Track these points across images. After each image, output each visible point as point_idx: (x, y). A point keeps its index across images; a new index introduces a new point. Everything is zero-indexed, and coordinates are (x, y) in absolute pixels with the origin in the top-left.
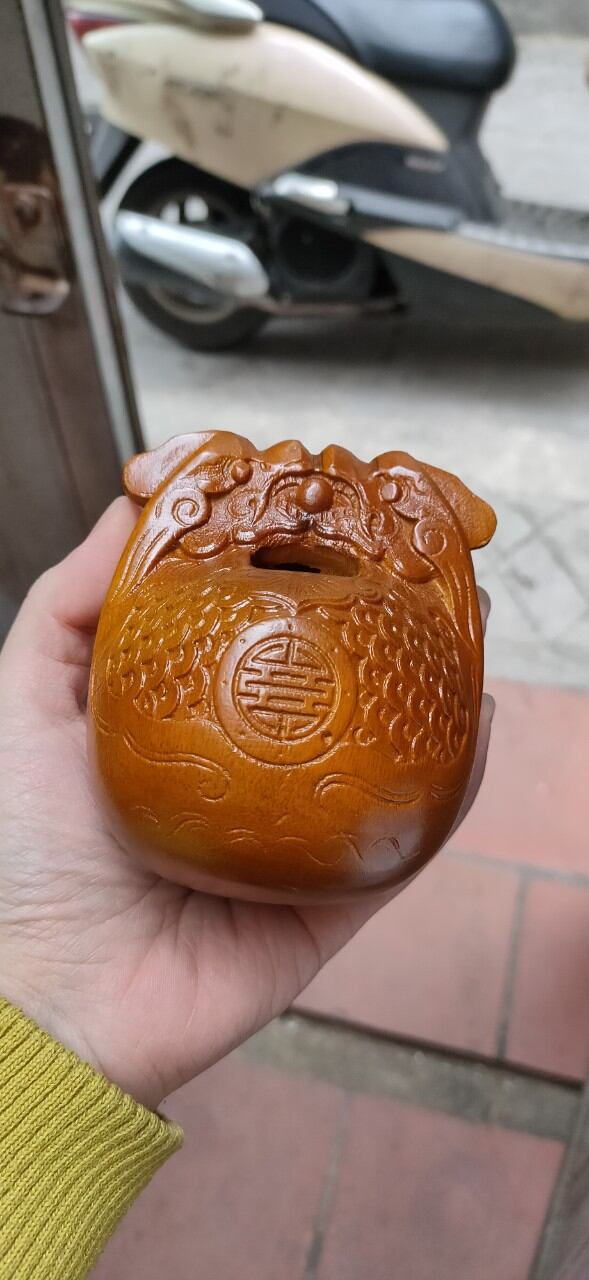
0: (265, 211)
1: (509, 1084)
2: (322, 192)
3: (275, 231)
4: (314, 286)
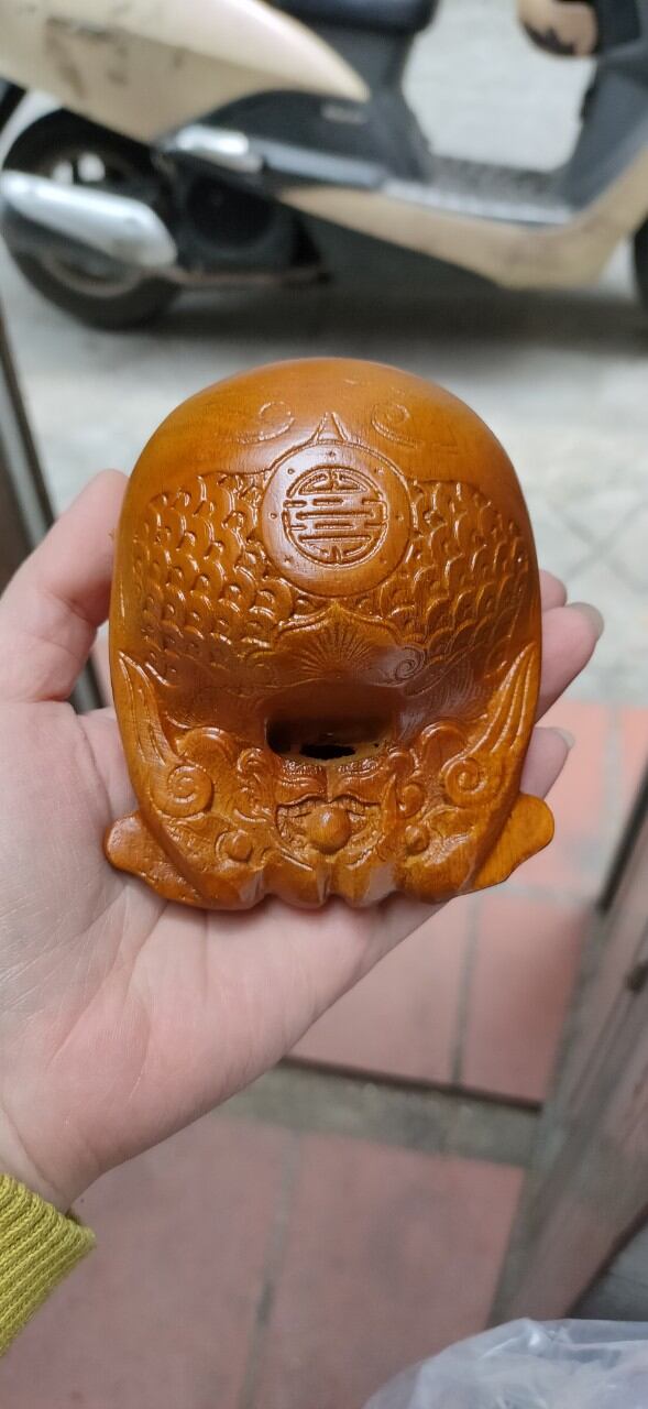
0: (168, 169)
1: (467, 1111)
2: (230, 146)
3: (181, 192)
4: (229, 254)
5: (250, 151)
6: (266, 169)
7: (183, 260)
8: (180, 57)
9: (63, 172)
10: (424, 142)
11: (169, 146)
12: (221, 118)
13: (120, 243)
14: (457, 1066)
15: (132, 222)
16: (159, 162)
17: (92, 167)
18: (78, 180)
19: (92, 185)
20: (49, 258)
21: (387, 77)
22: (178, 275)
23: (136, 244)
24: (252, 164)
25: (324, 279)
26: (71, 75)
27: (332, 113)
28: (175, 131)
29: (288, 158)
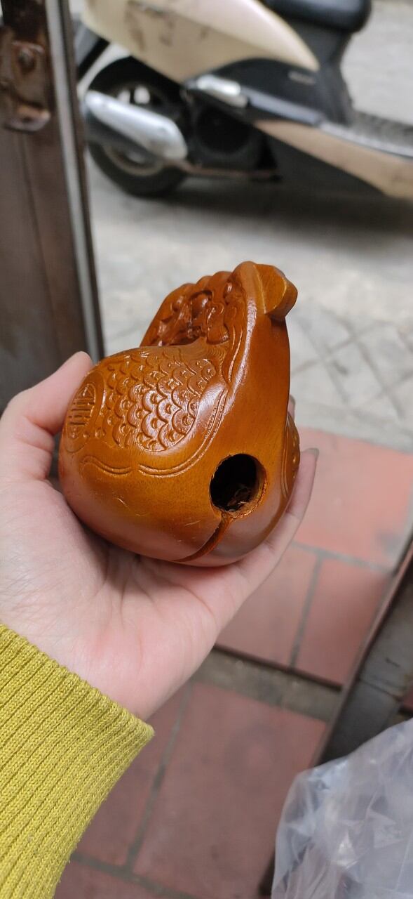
0: (190, 100)
1: (296, 685)
2: (230, 90)
3: (195, 114)
4: (219, 156)
5: (241, 94)
6: (249, 105)
7: (190, 158)
8: (205, 32)
9: (125, 96)
10: (350, 101)
11: (191, 86)
12: (225, 72)
13: (154, 142)
14: (294, 658)
15: (163, 130)
16: (184, 95)
17: (142, 95)
18: (132, 101)
19: (142, 106)
21: (332, 58)
22: (186, 167)
23: (164, 144)
24: (241, 102)
25: (276, 179)
26: (138, 37)
27: (294, 76)
28: (197, 78)
29: (263, 101)
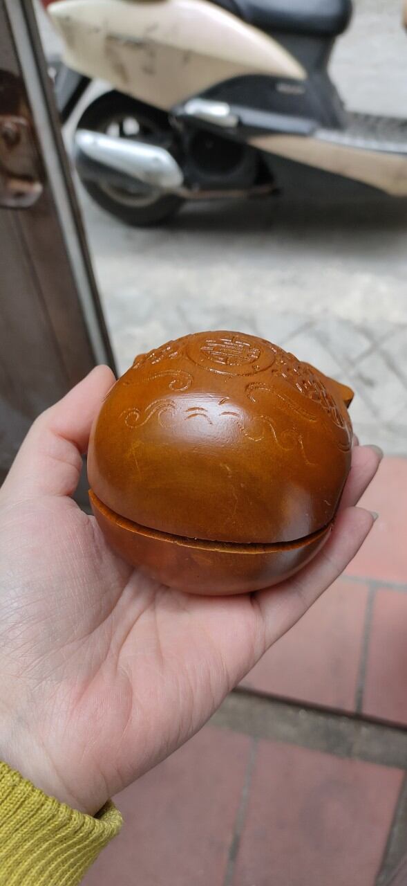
0: (179, 126)
1: (365, 731)
2: (218, 111)
3: (187, 140)
4: (215, 178)
5: (231, 114)
6: (240, 124)
7: (187, 183)
8: (187, 56)
9: (114, 130)
10: (342, 104)
11: (180, 112)
12: (212, 94)
13: (149, 173)
14: (360, 702)
15: (156, 160)
16: (173, 122)
17: (131, 126)
18: (122, 134)
19: (131, 137)
20: (104, 184)
21: (318, 63)
22: (184, 192)
23: (159, 173)
24: (232, 122)
25: (276, 192)
26: (121, 70)
27: (282, 88)
28: (184, 103)
29: (253, 117)
